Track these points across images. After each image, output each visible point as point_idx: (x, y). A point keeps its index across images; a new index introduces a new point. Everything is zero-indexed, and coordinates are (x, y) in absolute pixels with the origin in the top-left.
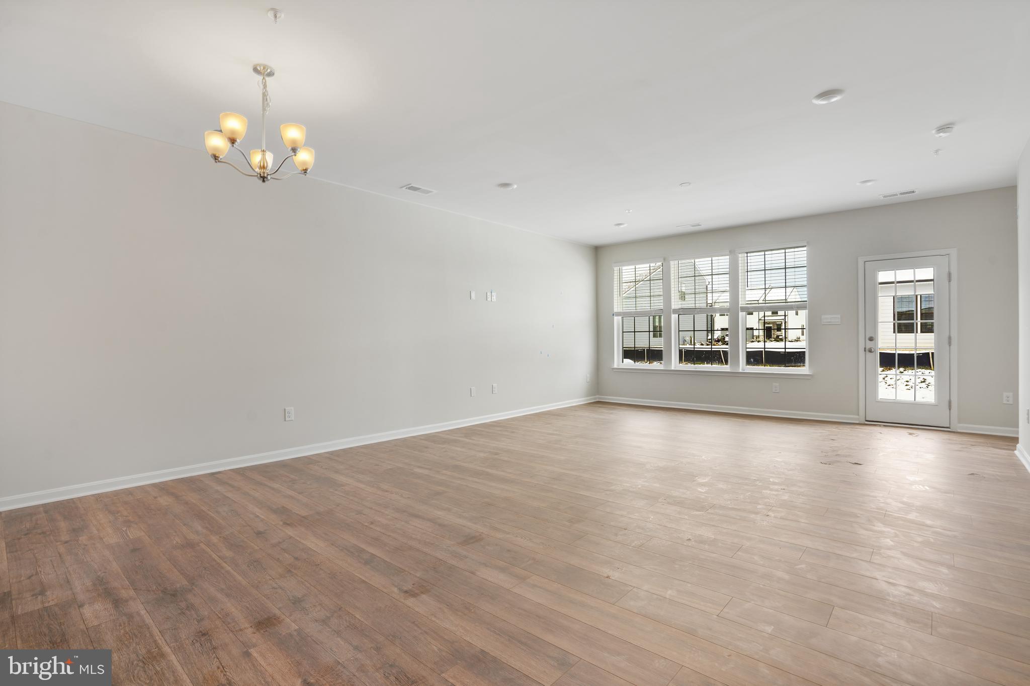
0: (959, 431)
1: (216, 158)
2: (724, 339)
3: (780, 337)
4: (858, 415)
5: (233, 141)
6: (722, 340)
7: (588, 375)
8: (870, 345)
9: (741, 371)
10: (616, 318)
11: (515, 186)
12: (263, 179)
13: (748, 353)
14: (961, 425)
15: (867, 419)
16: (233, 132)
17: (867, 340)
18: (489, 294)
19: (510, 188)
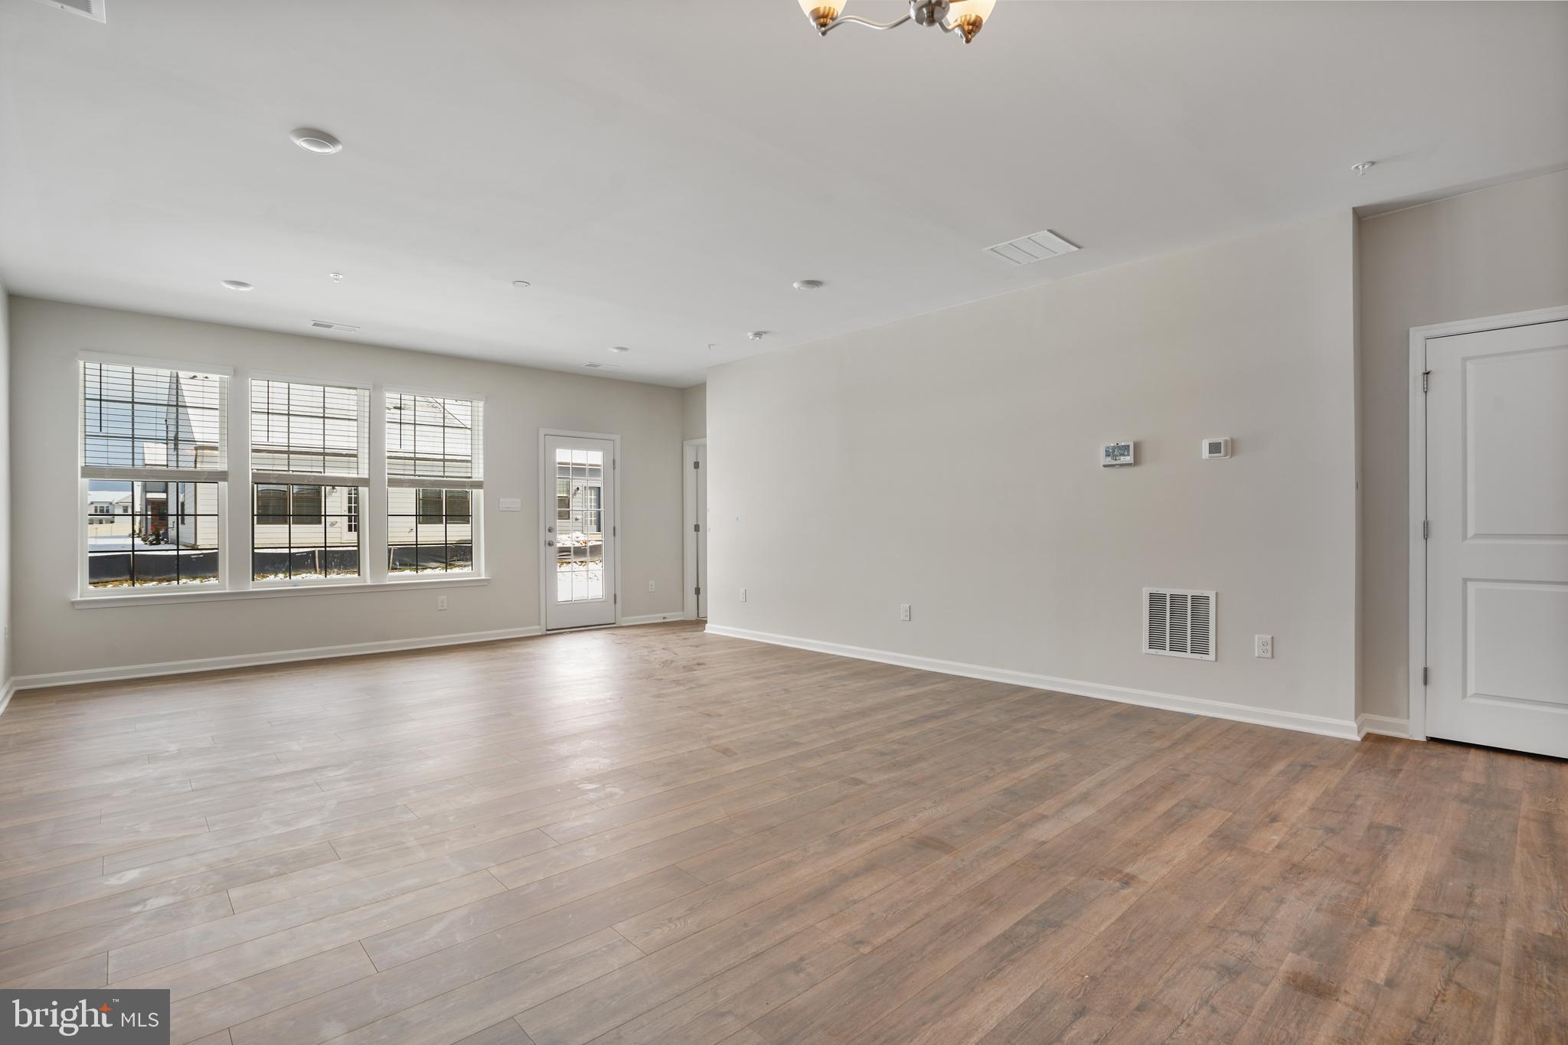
0: (624, 625)
4: (540, 625)
8: (550, 537)
14: (624, 618)
15: (548, 628)
17: (547, 531)
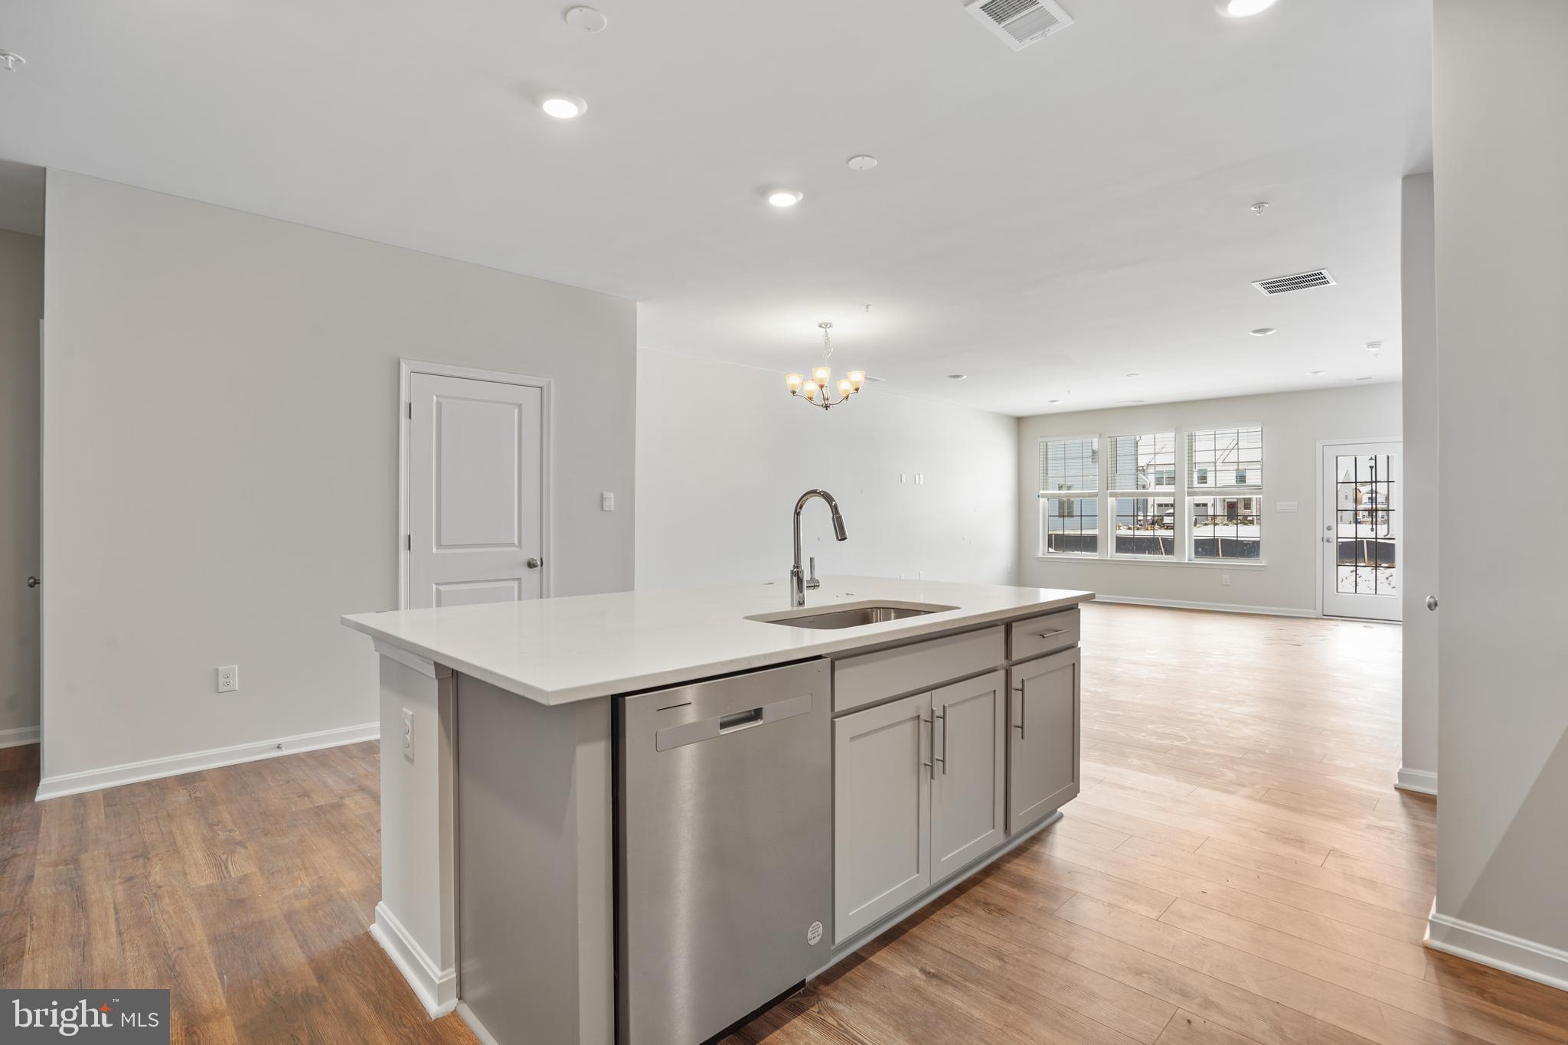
1: (794, 392)
2: (1162, 520)
3: (1250, 518)
4: (1315, 609)
5: (822, 387)
6: (1158, 522)
7: (1010, 565)
8: (1328, 534)
9: (1186, 561)
10: (1041, 500)
11: (965, 377)
12: (827, 407)
13: (1196, 541)
15: (1325, 614)
16: (821, 380)
17: (1325, 530)
18: (917, 476)
19: (960, 379)
